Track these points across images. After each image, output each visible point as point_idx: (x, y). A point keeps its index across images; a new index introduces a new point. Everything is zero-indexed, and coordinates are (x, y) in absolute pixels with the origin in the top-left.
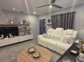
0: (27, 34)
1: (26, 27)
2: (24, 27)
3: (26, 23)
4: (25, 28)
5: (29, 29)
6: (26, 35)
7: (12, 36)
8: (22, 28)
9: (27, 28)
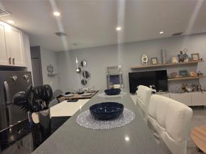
0: (189, 90)
1: (185, 71)
2: (181, 72)
3: (187, 61)
4: (185, 73)
5: (198, 74)
6: (186, 91)
7: (155, 90)
8: (176, 74)
9: (191, 74)
